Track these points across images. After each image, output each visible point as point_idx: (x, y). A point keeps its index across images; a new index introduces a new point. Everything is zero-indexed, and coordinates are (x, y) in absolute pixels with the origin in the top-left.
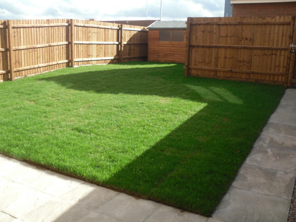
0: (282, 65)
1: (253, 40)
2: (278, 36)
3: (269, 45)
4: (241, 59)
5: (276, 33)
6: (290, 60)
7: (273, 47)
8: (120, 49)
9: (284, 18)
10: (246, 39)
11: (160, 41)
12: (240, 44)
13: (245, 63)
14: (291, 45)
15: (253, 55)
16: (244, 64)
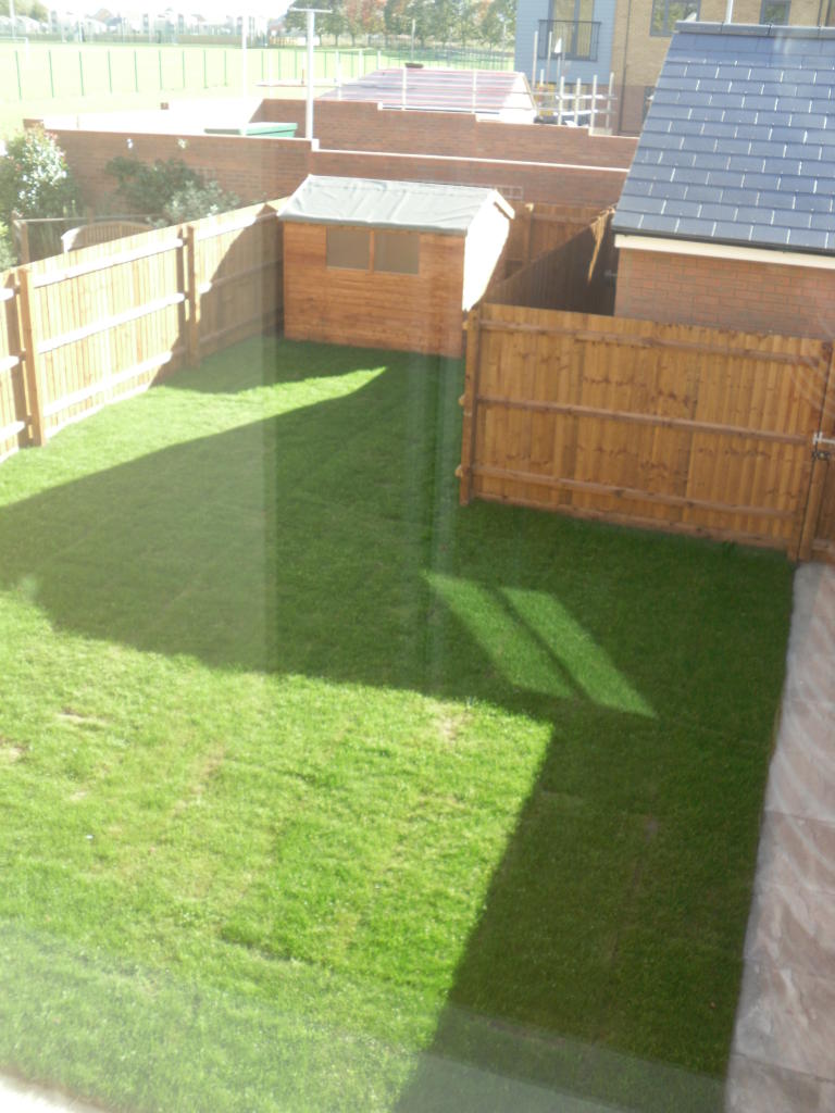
0: (782, 490)
1: (696, 402)
2: (776, 398)
3: (746, 424)
4: (654, 460)
5: (771, 389)
6: (811, 482)
7: (758, 432)
8: (187, 317)
9: (799, 343)
10: (672, 396)
11: (329, 267)
12: (652, 410)
13: (666, 474)
14: (815, 435)
15: (693, 449)
16: (663, 477)
